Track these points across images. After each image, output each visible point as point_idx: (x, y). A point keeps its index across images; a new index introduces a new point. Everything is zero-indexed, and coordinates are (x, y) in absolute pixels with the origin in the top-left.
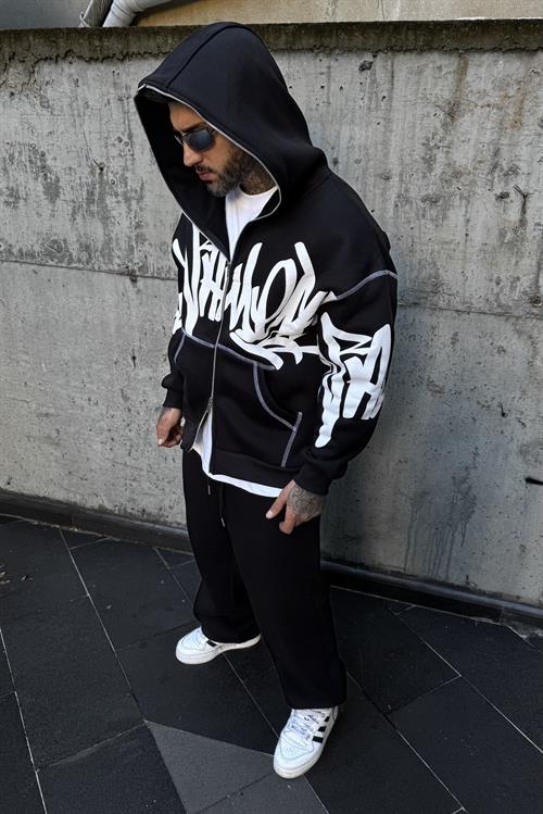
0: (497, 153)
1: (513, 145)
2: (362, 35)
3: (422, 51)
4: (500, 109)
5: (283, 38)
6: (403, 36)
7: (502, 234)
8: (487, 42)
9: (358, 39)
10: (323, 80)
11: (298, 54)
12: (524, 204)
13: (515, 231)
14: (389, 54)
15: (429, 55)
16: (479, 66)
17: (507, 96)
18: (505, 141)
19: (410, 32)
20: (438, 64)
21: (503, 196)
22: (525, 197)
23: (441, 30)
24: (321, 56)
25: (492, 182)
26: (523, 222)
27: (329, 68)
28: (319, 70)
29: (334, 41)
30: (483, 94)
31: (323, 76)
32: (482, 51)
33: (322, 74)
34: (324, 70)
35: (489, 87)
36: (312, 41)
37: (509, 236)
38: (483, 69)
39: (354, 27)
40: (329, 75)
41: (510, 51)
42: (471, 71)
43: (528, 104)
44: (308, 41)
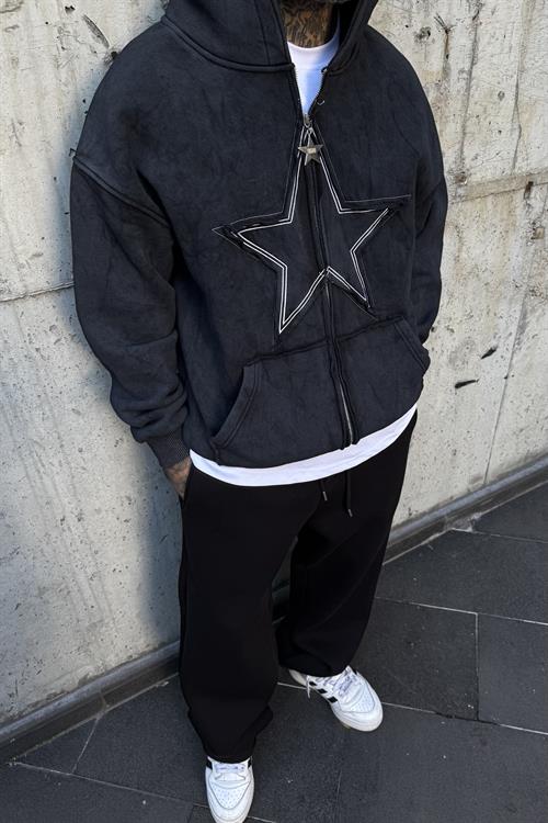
12: (447, 44)
21: (423, 35)
22: (446, 32)
26: (446, 71)
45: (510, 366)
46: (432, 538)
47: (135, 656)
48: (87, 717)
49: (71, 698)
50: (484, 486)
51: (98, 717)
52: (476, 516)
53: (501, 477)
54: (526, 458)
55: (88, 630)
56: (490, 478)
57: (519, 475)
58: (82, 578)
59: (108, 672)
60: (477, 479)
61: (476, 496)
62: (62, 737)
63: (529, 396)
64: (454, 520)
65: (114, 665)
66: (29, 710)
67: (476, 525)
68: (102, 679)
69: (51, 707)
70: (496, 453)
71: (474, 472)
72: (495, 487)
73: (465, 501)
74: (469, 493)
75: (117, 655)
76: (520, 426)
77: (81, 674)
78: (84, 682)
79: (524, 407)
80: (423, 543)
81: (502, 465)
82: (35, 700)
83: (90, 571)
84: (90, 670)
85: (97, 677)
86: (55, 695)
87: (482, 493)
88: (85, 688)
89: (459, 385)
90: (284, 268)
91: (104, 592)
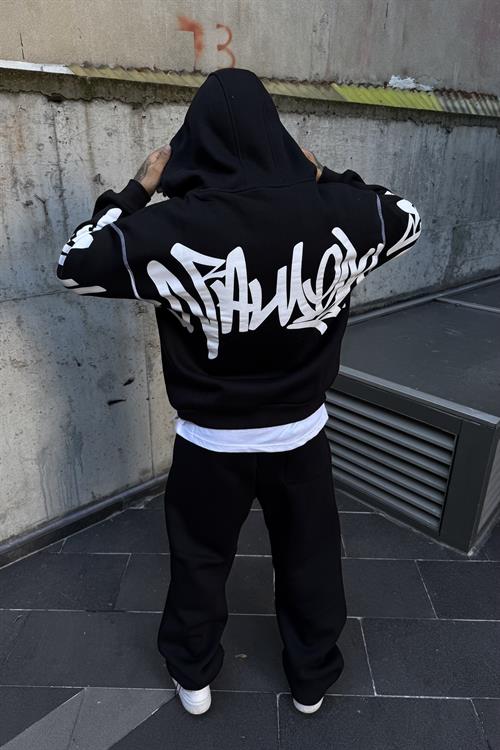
0: (13, 171)
1: (24, 164)
7: (36, 232)
12: (45, 208)
13: (45, 228)
18: (17, 162)
21: (28, 204)
22: (44, 203)
25: (17, 193)
26: (48, 221)
37: (42, 233)
45: (149, 392)
52: (148, 499)
56: (157, 472)
60: (145, 472)
70: (156, 453)
72: (161, 477)
74: (141, 483)
79: (169, 421)
81: (164, 462)
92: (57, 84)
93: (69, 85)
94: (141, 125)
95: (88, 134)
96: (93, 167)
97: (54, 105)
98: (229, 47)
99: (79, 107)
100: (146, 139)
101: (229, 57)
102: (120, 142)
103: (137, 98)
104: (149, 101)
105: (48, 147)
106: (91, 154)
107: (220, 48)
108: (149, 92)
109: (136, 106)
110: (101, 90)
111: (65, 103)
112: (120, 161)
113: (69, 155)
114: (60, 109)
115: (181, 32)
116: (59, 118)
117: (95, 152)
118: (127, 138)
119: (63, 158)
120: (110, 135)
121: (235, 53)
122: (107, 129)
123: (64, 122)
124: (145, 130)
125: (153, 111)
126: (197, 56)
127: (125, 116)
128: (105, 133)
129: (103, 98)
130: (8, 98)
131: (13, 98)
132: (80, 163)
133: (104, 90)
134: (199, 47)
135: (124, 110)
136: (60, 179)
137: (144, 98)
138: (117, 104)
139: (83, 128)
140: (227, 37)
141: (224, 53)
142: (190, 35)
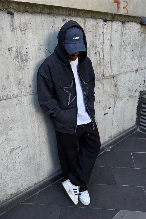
0: (93, 43)
1: (96, 41)
2: (62, 10)
3: (76, 17)
4: (93, 32)
5: (39, 8)
6: (72, 12)
7: (97, 62)
8: (89, 16)
9: (61, 12)
10: (52, 24)
11: (44, 15)
12: (99, 54)
13: (99, 60)
14: (69, 17)
15: (78, 18)
16: (88, 21)
17: (93, 29)
18: (94, 40)
19: (73, 11)
20: (80, 21)
21: (96, 53)
23: (80, 11)
24: (51, 16)
25: (93, 50)
26: (100, 58)
27: (54, 20)
28: (51, 21)
29: (55, 11)
30: (89, 29)
31: (52, 23)
32: (88, 17)
33: (52, 22)
34: (53, 21)
35: (90, 27)
36: (48, 11)
37: (99, 62)
38: (89, 22)
39: (60, 8)
40: (54, 22)
41: (93, 18)
42: (87, 23)
43: (97, 31)
44: (47, 11)
45: (114, 111)
46: (102, 153)
47: (45, 178)
48: (36, 193)
49: (33, 188)
50: (111, 139)
51: (38, 193)
52: (111, 147)
53: (115, 137)
54: (119, 133)
55: (37, 171)
56: (113, 137)
57: (118, 137)
58: (38, 155)
59: (40, 182)
60: (110, 137)
61: (110, 142)
62: (31, 197)
63: (118, 118)
64: (106, 148)
65: (41, 180)
66: (25, 190)
67: (111, 149)
68: (38, 184)
69: (29, 190)
70: (113, 131)
71: (109, 135)
72: (114, 140)
73: (108, 143)
74: (109, 141)
75: (42, 178)
76: (117, 125)
77: (35, 182)
78: (35, 184)
79: (117, 120)
80: (101, 154)
81: (114, 134)
82: (26, 188)
83: (39, 153)
84: (36, 181)
85: (38, 183)
86: (30, 187)
87: (111, 141)
88: (35, 186)
89: (105, 114)
90: (70, 94)
91: (41, 160)
92: (106, 16)
93: (109, 16)
94: (123, 29)
95: (111, 31)
96: (111, 42)
97: (105, 22)
98: (126, 7)
99: (110, 23)
100: (124, 33)
101: (126, 10)
102: (118, 34)
103: (124, 20)
104: (126, 21)
105: (102, 35)
106: (111, 38)
107: (124, 8)
108: (127, 18)
109: (123, 23)
110: (116, 17)
111: (107, 22)
112: (117, 40)
113: (106, 38)
114: (106, 24)
115: (114, 3)
116: (105, 26)
117: (112, 37)
118: (120, 33)
119: (104, 39)
120: (116, 32)
121: (128, 9)
122: (115, 30)
123: (106, 28)
124: (124, 30)
125: (127, 24)
126: (118, 10)
127: (120, 26)
128: (115, 31)
129: (116, 20)
130: (95, 20)
131: (96, 20)
132: (108, 40)
133: (117, 17)
134: (118, 8)
135: (120, 24)
136: (103, 45)
137: (125, 20)
138: (119, 22)
139: (110, 30)
140: (126, 5)
141: (125, 9)
142: (116, 4)
